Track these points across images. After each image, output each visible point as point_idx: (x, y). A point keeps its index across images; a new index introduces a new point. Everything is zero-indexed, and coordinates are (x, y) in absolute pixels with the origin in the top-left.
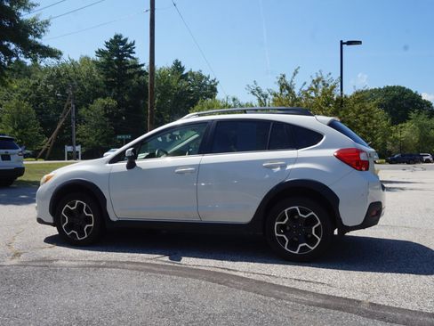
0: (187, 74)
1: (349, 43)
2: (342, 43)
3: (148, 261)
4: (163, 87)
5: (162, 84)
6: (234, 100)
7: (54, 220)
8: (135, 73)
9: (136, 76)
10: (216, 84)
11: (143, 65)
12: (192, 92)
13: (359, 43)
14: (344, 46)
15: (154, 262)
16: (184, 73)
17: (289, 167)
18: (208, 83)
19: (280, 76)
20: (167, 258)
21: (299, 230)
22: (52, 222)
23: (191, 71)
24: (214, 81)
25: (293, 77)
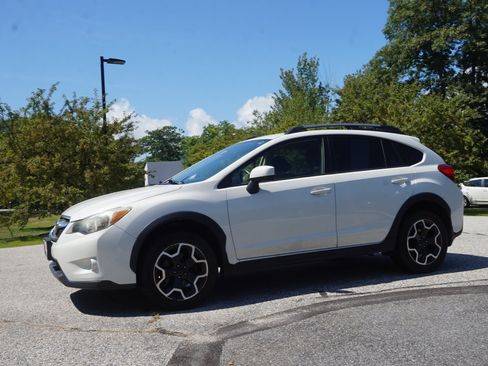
1: (111, 61)
2: (102, 60)
7: (138, 278)
13: (121, 62)
14: (105, 63)
19: (36, 91)
20: (318, 295)
22: (134, 281)
25: (50, 95)
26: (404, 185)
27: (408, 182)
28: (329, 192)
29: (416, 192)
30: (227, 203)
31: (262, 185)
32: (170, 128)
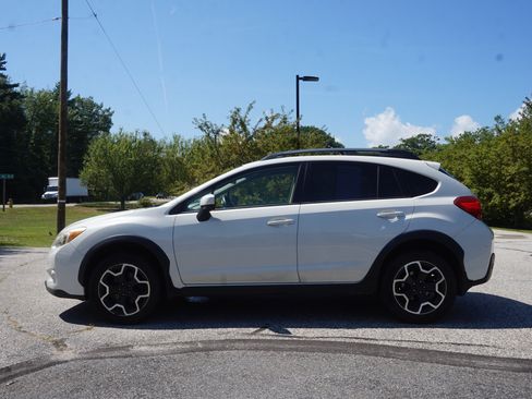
0: (73, 100)
1: (306, 79)
2: (298, 78)
3: (246, 337)
4: (42, 114)
5: (42, 111)
6: (145, 134)
7: (86, 291)
8: (5, 95)
9: (8, 98)
10: (111, 115)
11: (17, 85)
12: (82, 122)
13: (316, 79)
14: (300, 81)
15: (253, 337)
16: (70, 99)
17: (408, 217)
18: (100, 112)
21: (419, 288)
22: (82, 293)
23: (78, 97)
24: (108, 111)
25: (247, 112)
26: (396, 219)
27: (401, 217)
28: (289, 223)
29: (410, 229)
30: (173, 229)
31: (213, 213)
32: (424, 136)
